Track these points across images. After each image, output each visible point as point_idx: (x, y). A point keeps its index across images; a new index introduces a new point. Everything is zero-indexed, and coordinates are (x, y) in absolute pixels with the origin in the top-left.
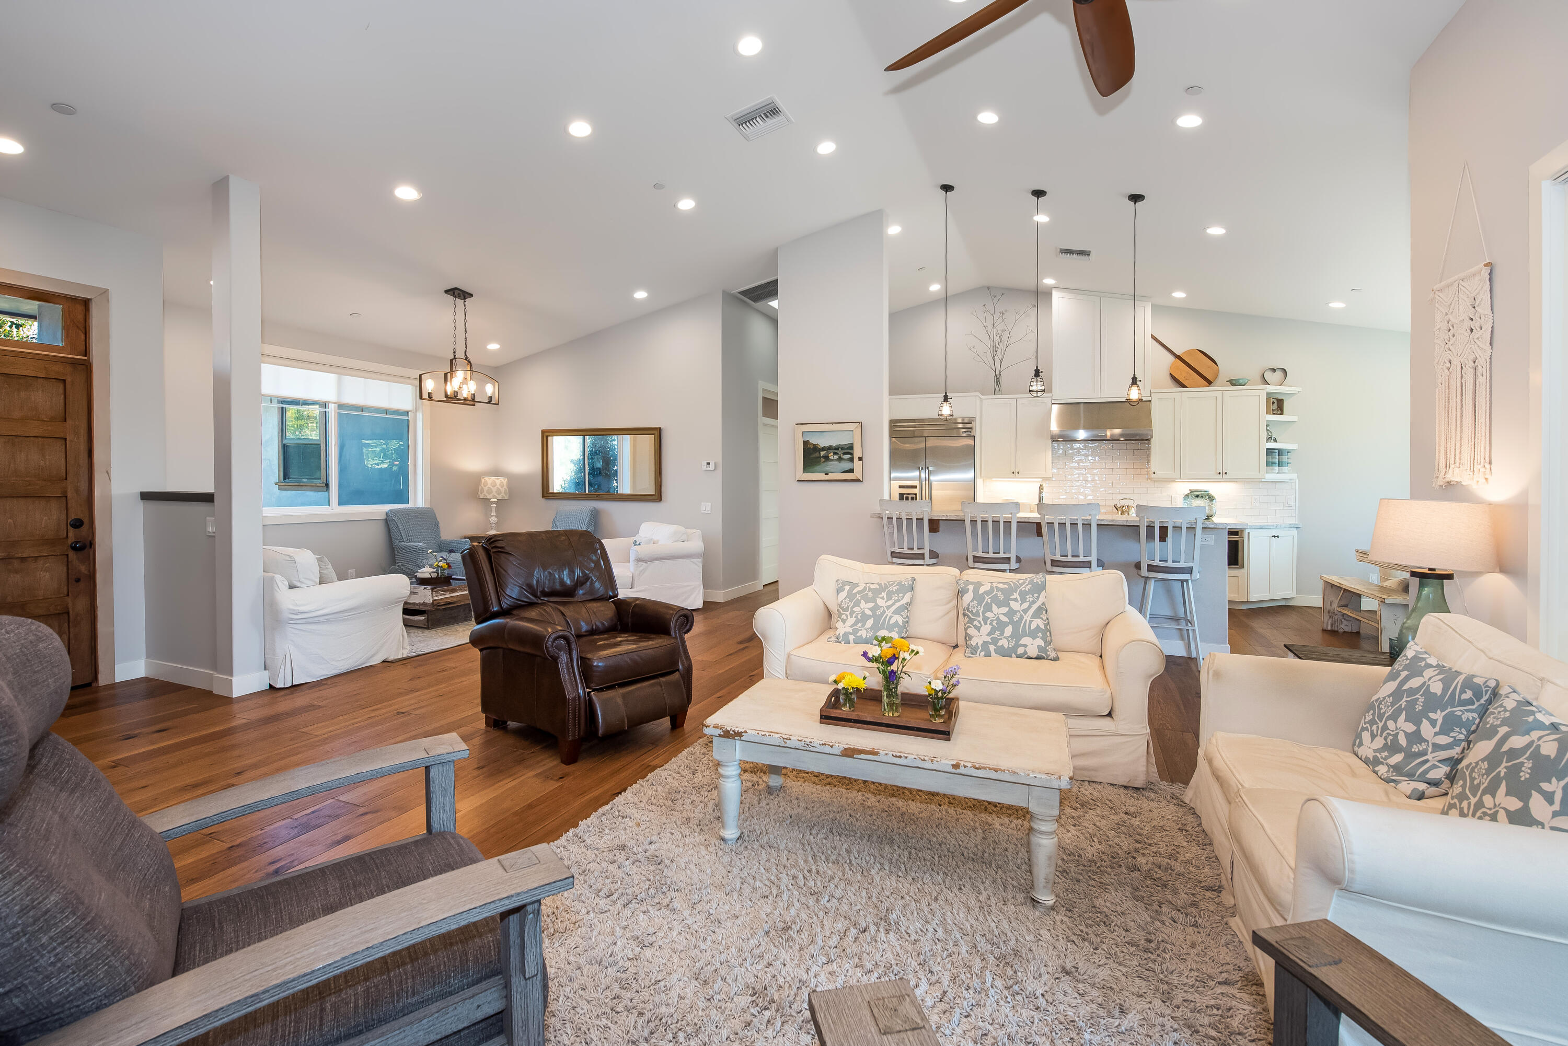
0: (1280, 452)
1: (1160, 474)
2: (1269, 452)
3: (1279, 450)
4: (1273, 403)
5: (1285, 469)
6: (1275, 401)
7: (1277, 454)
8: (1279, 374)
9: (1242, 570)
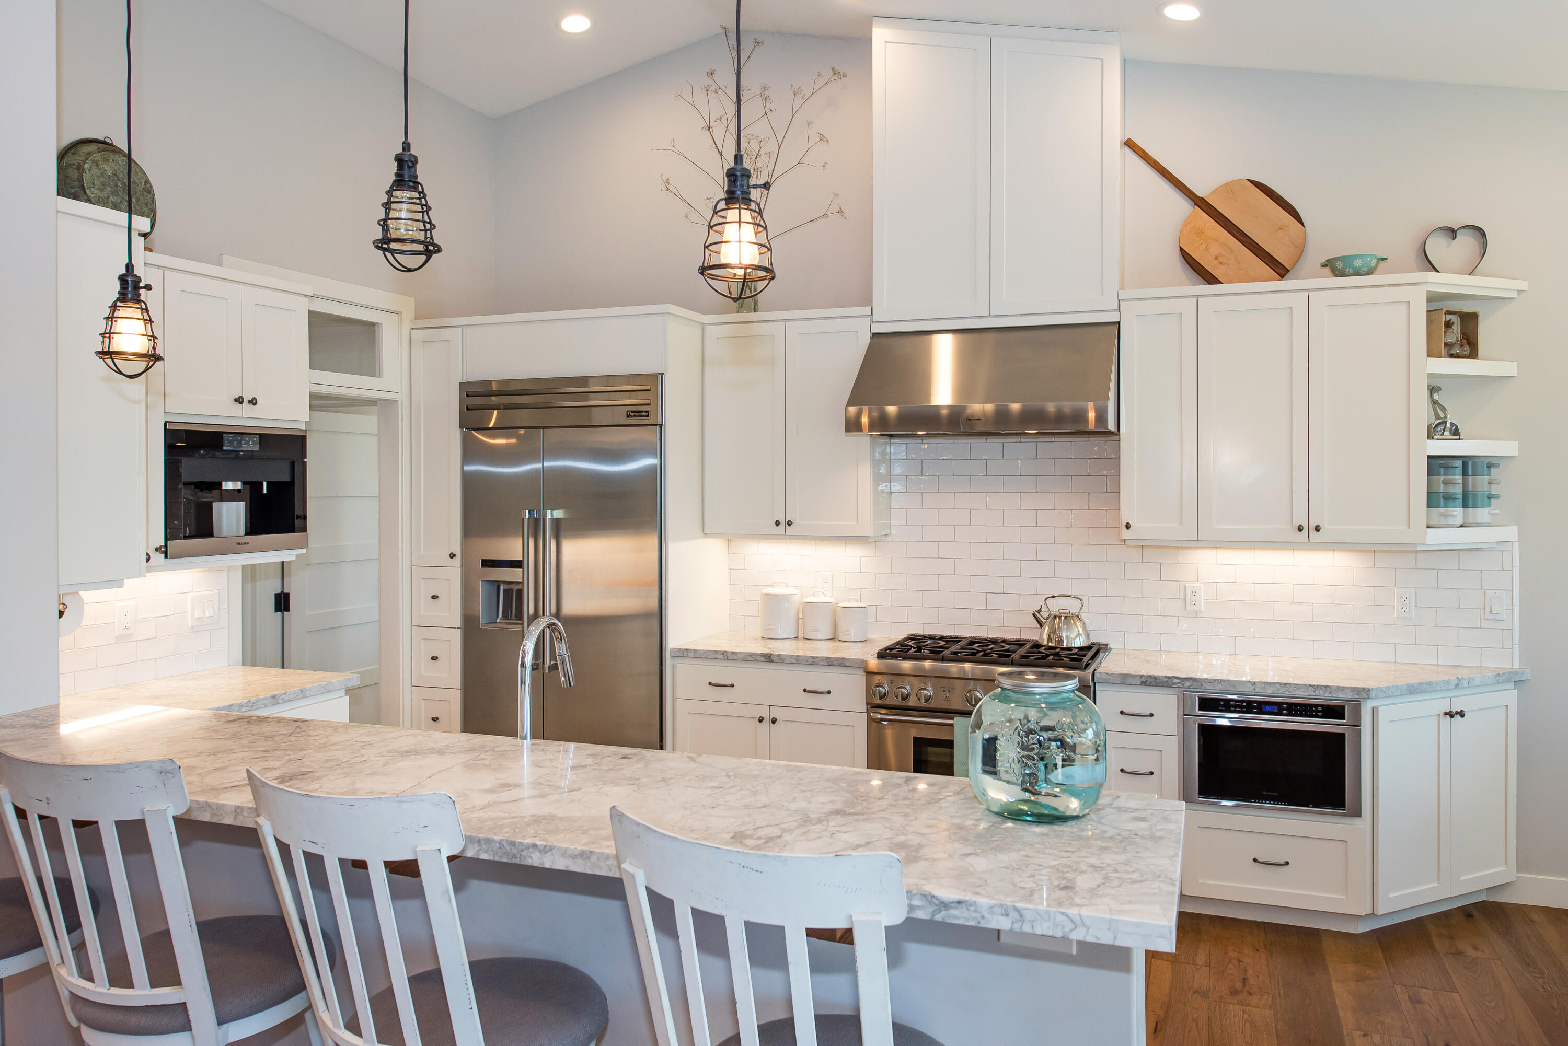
0: (1468, 464)
1: (1144, 528)
2: (1436, 464)
3: (1465, 460)
4: (1448, 325)
5: (1481, 514)
6: (1455, 319)
7: (1459, 471)
8: (1466, 242)
9: (1356, 822)
